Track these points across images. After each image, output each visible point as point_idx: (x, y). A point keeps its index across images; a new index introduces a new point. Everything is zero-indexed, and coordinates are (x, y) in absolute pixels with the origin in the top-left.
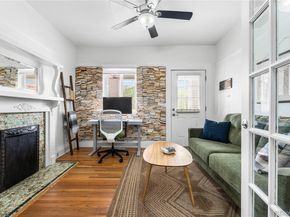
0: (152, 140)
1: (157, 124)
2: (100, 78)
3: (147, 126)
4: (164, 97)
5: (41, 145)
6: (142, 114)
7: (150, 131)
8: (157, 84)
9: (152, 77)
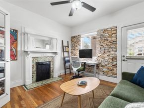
0: (106, 76)
1: (110, 66)
2: (80, 41)
3: (103, 66)
4: (116, 48)
5: (51, 69)
6: (99, 58)
7: (105, 70)
8: (110, 39)
9: (106, 35)
